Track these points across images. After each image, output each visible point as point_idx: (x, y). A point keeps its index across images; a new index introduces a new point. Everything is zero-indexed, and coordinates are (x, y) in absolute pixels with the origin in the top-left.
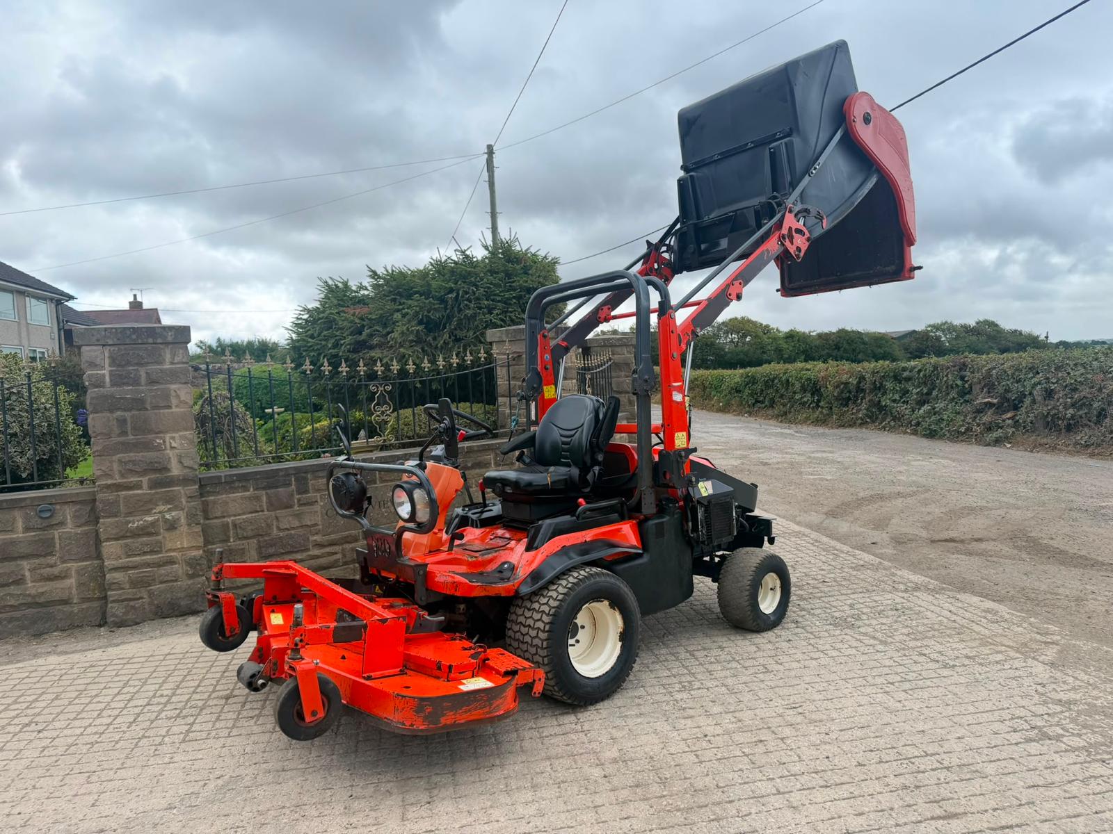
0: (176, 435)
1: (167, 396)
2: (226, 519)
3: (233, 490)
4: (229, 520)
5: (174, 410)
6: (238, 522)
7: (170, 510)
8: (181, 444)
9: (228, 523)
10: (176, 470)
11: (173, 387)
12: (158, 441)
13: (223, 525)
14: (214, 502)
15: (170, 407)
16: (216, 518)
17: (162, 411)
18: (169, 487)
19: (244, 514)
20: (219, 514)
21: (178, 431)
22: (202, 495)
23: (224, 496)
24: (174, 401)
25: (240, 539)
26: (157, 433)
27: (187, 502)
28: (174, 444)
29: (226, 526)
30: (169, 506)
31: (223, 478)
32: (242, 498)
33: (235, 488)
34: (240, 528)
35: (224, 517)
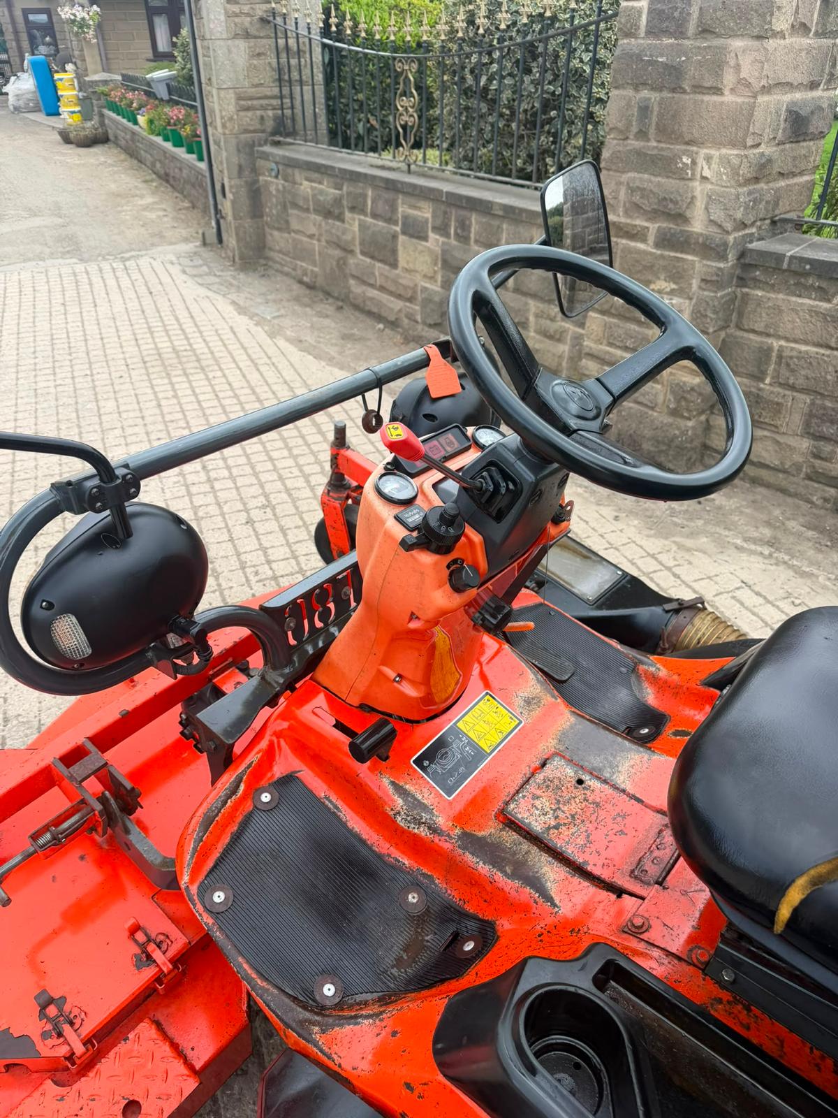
0: (714, 153)
1: (718, 66)
2: (770, 341)
3: (802, 289)
4: (776, 344)
5: (728, 98)
6: (786, 353)
7: (672, 292)
8: (719, 174)
9: (770, 349)
10: (698, 226)
11: (737, 44)
12: (685, 159)
13: (761, 350)
14: (759, 302)
15: (718, 91)
16: (754, 331)
17: (706, 98)
18: (682, 252)
19: (806, 342)
20: (760, 326)
21: (719, 144)
22: (742, 282)
23: (781, 296)
24: (729, 79)
25: (781, 385)
26: (687, 143)
27: (700, 288)
28: (707, 173)
29: (766, 352)
30: (674, 286)
31: (786, 260)
32: (813, 312)
33: (806, 287)
34: (788, 365)
35: (768, 335)
